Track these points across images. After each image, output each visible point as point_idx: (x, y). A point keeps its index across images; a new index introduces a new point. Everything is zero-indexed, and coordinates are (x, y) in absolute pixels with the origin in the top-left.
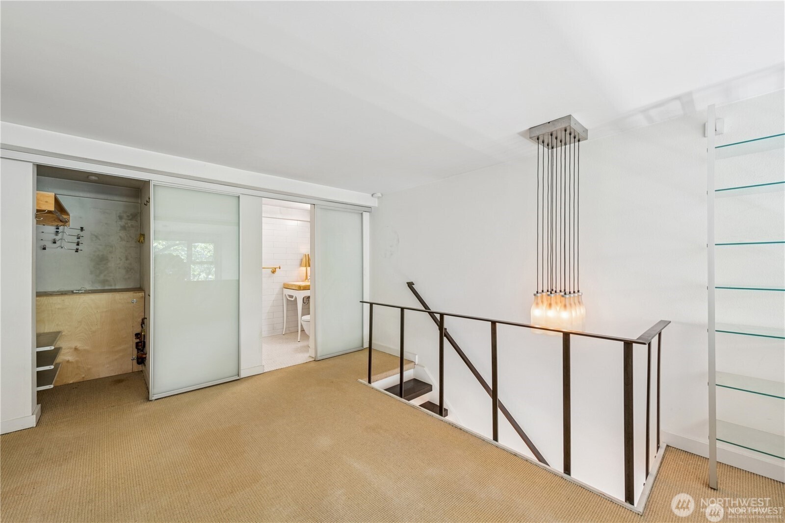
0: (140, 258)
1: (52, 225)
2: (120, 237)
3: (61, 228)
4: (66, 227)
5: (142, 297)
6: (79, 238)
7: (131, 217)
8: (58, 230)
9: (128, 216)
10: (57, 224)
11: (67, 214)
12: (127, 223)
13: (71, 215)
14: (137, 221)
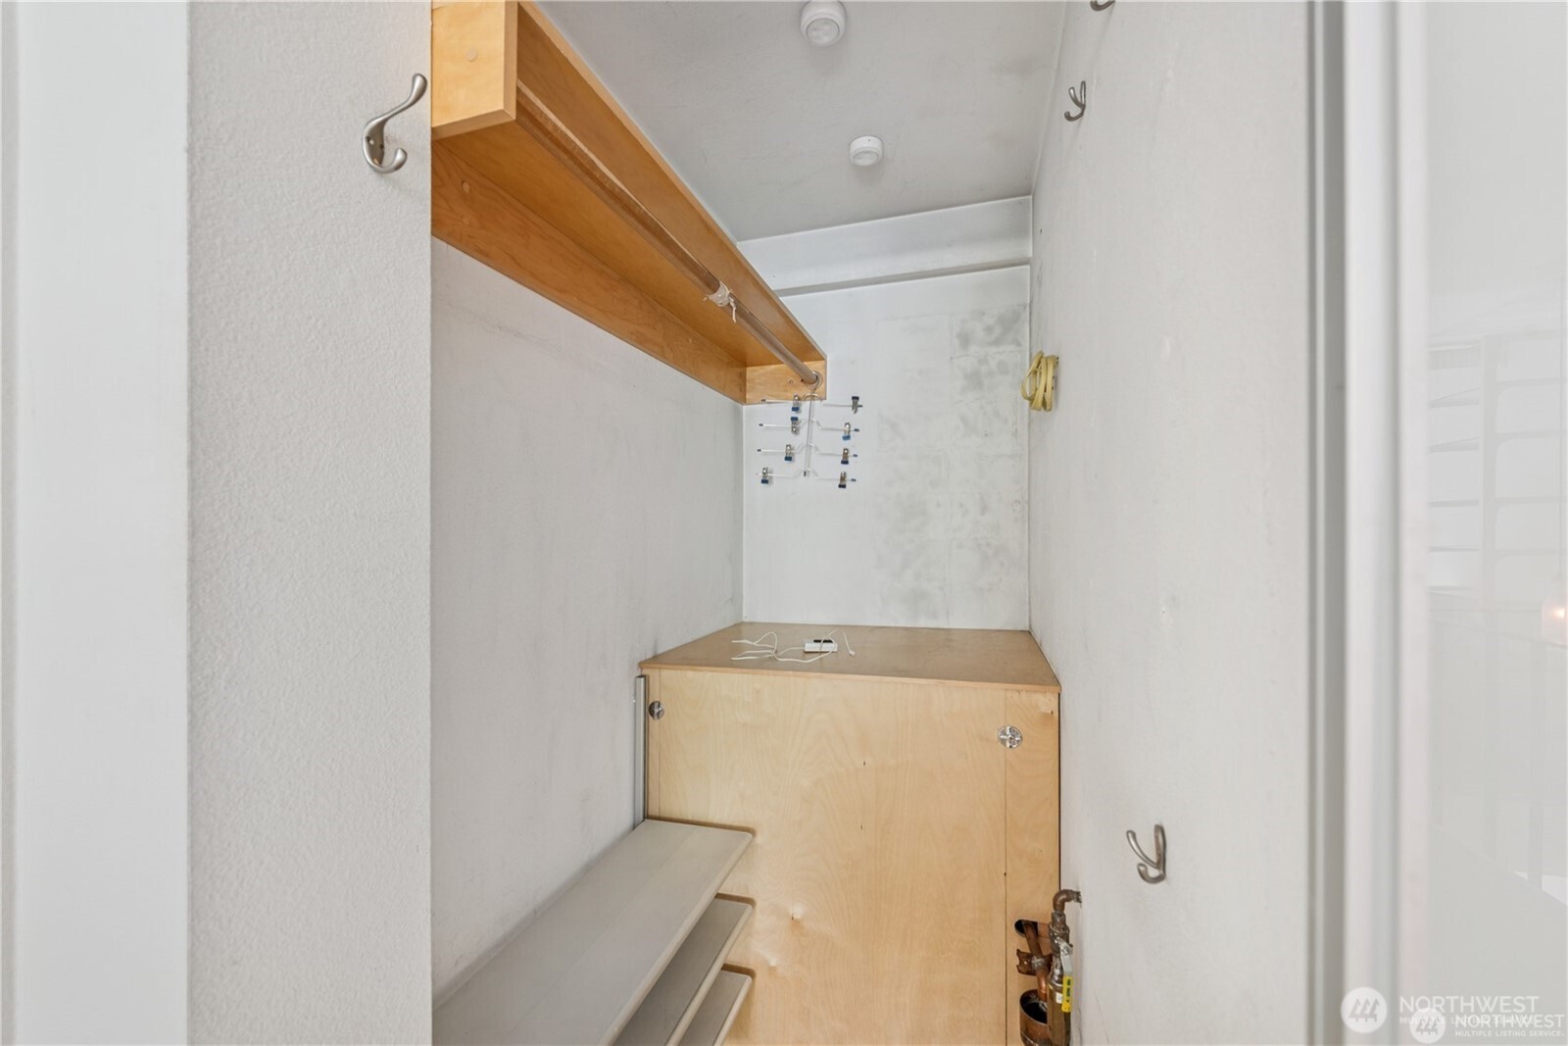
0: (1029, 502)
1: (787, 399)
2: (964, 420)
3: (805, 406)
4: (817, 402)
5: (1047, 717)
6: (847, 438)
7: (998, 331)
8: (794, 414)
9: (989, 329)
10: (791, 394)
11: (821, 358)
12: (983, 361)
13: (829, 359)
14: (1019, 344)
